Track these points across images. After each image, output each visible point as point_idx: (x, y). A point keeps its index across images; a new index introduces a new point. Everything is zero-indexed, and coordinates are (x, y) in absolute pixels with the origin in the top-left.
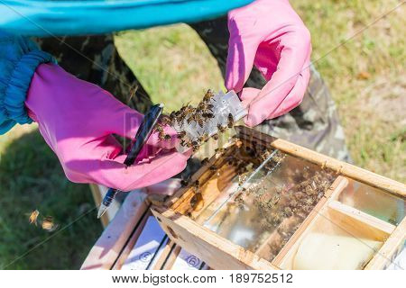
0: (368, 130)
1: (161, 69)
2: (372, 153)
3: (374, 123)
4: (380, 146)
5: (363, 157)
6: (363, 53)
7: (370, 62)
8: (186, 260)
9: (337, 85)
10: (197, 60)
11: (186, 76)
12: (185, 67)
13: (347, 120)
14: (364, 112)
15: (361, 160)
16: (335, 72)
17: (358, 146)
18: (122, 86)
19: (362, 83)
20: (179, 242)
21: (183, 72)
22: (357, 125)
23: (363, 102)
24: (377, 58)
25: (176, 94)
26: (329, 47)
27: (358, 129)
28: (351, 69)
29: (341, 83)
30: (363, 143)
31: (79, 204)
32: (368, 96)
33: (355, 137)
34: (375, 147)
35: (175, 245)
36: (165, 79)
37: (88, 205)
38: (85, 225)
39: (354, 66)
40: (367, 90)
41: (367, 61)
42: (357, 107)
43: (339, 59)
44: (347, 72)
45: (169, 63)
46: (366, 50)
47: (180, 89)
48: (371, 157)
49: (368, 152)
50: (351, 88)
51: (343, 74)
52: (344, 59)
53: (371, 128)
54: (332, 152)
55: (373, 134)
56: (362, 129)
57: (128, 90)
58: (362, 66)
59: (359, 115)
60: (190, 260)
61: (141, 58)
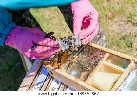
0: (112, 36)
1: (42, 17)
2: (114, 44)
3: (114, 34)
4: (117, 41)
5: (111, 45)
6: (110, 11)
7: (113, 14)
8: (56, 81)
9: (102, 21)
10: (55, 13)
11: (51, 19)
12: (51, 16)
13: (105, 33)
14: (111, 30)
15: (110, 46)
16: (101, 17)
17: (109, 41)
18: (32, 24)
19: (110, 20)
20: (53, 76)
21: (50, 17)
22: (108, 35)
23: (111, 27)
24: (115, 12)
25: (48, 25)
26: (99, 8)
27: (109, 36)
28: (106, 16)
29: (103, 21)
30: (111, 40)
31: (16, 63)
32: (112, 25)
33: (108, 38)
34: (115, 42)
35: (52, 76)
36: (44, 20)
37: (19, 63)
38: (19, 69)
39: (107, 15)
40: (112, 23)
41: (111, 13)
42: (109, 28)
43: (102, 12)
44: (105, 17)
45: (45, 14)
46: (111, 9)
47: (49, 23)
48: (113, 45)
49: (112, 43)
50: (107, 22)
51: (104, 17)
52: (104, 13)
53: (113, 35)
54: (102, 44)
55: (114, 37)
56: (110, 36)
57: (34, 25)
58: (110, 15)
59: (109, 31)
60: (57, 81)
61: (35, 13)
